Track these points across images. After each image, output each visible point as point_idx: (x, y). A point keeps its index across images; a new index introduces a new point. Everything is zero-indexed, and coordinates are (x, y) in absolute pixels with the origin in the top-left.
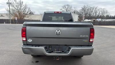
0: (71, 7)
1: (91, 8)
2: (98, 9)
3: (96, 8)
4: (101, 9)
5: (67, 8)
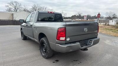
0: (20, 5)
1: (41, 7)
2: (47, 9)
3: (45, 8)
4: (50, 9)
5: (15, 6)
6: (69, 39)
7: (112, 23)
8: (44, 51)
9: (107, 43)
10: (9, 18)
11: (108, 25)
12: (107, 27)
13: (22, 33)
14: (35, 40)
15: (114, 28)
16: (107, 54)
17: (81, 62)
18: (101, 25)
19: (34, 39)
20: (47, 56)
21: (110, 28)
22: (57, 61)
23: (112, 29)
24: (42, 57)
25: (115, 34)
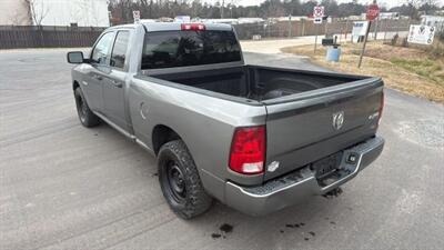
6: (277, 166)
7: (421, 35)
8: (178, 189)
9: (402, 136)
10: (16, 17)
11: (405, 44)
12: (399, 52)
13: (79, 100)
14: (138, 140)
15: (424, 59)
16: (404, 191)
17: (313, 234)
18: (377, 46)
19: (133, 137)
20: (188, 213)
21: (410, 59)
22: (227, 228)
23: (419, 60)
24: (168, 212)
25: (430, 88)
